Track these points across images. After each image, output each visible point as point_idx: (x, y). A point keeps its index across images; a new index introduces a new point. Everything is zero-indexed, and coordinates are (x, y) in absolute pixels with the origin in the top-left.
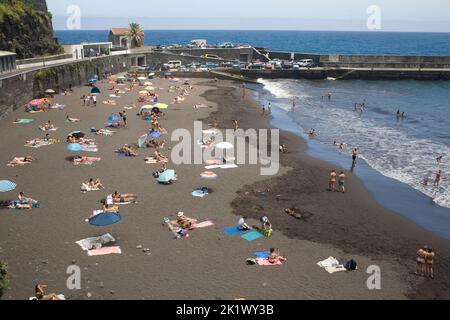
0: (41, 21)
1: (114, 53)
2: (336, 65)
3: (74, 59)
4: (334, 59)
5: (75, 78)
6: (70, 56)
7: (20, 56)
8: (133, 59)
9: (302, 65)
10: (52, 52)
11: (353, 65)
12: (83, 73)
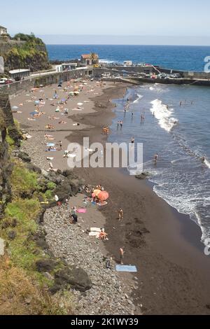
0: (42, 55)
1: (78, 69)
2: (192, 77)
3: (57, 71)
4: (191, 74)
5: (54, 80)
6: (55, 70)
7: (32, 71)
8: (86, 72)
9: (173, 77)
10: (46, 69)
11: (200, 77)
12: (58, 78)
